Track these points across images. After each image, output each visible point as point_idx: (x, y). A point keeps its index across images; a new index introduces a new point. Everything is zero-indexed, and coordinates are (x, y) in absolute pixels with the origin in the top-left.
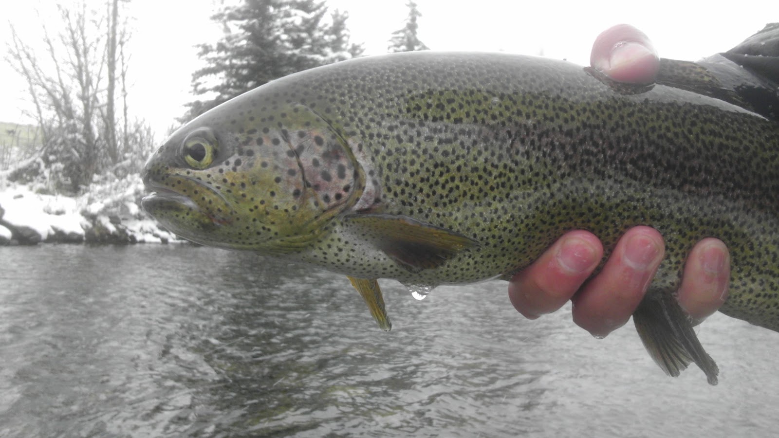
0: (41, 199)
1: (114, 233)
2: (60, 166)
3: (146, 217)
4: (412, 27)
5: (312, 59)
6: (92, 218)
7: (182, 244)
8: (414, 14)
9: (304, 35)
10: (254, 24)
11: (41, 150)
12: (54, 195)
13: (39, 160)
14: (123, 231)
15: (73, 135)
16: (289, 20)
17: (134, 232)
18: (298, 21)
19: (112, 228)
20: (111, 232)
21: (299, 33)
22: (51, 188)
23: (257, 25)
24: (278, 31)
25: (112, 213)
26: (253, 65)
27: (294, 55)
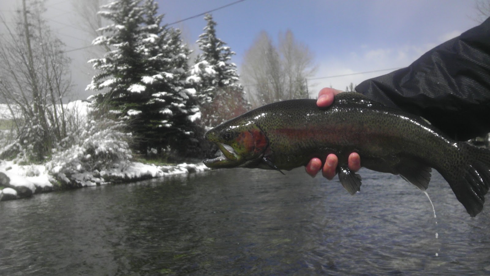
0: (24, 169)
1: (69, 183)
2: (31, 146)
3: (85, 171)
4: (212, 32)
5: (164, 61)
6: (55, 175)
7: (108, 184)
8: (212, 24)
9: (157, 47)
10: (126, 45)
11: (18, 138)
12: (29, 165)
13: (18, 144)
14: (73, 181)
15: (36, 126)
16: (147, 40)
17: (80, 181)
18: (153, 40)
19: (68, 180)
20: (68, 183)
21: (153, 47)
22: (28, 161)
23: (128, 45)
24: (142, 47)
25: (66, 171)
26: (130, 68)
27: (153, 60)
